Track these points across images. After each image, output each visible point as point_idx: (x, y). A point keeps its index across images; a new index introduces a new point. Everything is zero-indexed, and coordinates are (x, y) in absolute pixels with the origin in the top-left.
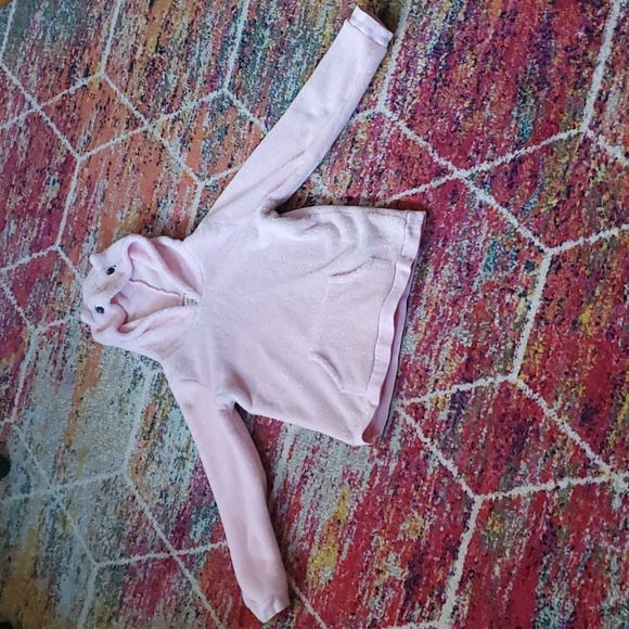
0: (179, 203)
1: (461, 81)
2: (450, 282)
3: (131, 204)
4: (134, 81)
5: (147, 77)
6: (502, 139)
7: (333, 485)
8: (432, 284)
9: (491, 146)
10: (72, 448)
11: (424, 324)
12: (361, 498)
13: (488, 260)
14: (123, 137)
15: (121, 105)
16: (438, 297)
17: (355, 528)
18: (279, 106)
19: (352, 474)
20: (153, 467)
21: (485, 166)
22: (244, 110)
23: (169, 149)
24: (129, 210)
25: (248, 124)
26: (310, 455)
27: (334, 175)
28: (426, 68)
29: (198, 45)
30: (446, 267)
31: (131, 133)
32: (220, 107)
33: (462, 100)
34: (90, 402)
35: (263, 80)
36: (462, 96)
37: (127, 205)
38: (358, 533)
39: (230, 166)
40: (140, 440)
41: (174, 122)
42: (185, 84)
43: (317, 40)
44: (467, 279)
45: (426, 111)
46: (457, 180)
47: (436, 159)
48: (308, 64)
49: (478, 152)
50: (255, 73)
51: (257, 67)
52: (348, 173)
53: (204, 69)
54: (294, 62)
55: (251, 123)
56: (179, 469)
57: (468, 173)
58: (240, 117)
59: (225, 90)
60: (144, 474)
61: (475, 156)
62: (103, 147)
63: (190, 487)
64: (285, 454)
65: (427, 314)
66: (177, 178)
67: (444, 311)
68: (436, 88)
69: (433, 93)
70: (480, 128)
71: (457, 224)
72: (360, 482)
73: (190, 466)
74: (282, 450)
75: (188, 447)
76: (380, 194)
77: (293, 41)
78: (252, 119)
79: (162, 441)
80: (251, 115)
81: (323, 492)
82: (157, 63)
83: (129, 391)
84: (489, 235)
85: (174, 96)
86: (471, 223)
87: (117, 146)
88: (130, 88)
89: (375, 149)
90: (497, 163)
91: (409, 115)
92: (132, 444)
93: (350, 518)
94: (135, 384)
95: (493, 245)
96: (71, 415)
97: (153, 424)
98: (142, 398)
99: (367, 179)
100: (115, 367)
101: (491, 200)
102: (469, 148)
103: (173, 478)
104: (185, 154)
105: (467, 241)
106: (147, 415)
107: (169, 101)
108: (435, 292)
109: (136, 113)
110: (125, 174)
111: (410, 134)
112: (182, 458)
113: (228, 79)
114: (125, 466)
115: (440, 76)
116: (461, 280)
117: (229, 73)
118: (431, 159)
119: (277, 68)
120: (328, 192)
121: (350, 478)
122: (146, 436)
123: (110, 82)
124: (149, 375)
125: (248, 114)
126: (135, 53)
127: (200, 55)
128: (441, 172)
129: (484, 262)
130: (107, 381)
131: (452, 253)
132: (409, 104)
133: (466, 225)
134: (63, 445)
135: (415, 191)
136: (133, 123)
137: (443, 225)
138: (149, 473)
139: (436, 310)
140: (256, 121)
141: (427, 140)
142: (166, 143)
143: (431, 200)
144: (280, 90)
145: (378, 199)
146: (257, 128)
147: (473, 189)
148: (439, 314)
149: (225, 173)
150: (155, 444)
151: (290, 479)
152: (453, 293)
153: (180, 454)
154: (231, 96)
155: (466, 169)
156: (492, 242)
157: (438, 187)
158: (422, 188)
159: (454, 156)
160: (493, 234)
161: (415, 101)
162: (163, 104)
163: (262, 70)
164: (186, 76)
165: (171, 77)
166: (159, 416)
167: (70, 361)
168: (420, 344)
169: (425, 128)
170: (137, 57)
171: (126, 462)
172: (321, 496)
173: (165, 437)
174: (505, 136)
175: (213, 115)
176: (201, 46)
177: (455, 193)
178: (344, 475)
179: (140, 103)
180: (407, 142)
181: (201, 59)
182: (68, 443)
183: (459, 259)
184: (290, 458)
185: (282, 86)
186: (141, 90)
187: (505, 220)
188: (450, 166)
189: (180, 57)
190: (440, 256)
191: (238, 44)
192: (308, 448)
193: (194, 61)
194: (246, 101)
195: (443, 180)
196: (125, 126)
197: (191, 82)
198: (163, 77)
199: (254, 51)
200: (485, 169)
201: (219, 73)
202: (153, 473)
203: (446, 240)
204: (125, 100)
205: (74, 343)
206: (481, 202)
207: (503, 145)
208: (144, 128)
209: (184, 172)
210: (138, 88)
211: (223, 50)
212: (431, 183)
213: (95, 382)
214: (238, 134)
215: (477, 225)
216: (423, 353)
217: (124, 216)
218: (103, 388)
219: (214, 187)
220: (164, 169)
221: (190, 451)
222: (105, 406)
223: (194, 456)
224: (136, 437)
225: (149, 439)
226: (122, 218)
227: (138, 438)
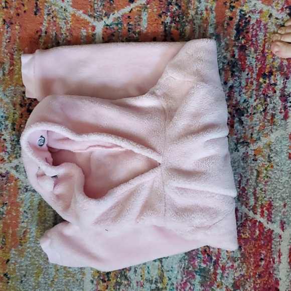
40: (98, 284)
66: (66, 23)
75: (162, 277)
79: (126, 278)
112: (158, 288)
120: (263, 6)
149: (127, 10)
150: (119, 284)
153: (154, 286)
209: (74, 15)
217: (6, 72)
218: (32, 245)
219: (117, 25)
220: (45, 17)
221: (166, 280)
222: (41, 262)
223: (173, 284)
224: (92, 282)
225: (109, 280)
226: (4, 74)
227: (95, 282)
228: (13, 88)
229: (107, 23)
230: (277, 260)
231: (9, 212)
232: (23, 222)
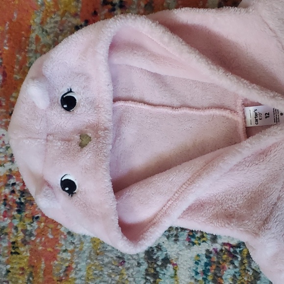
94: (156, 275)
124: (185, 256)
130: (87, 280)
228: (58, 19)
231: (42, 233)
232: (65, 251)
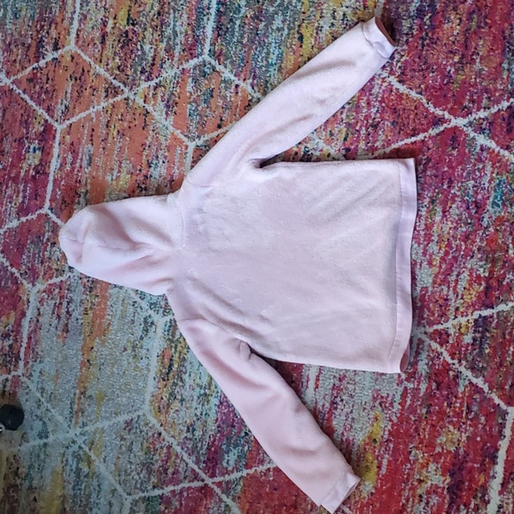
0: (171, 162)
1: (448, 38)
2: (460, 220)
3: (120, 167)
4: (109, 52)
5: (122, 48)
6: (496, 90)
7: (364, 409)
8: (441, 222)
9: (486, 95)
10: (88, 393)
11: (438, 258)
12: (394, 418)
13: (496, 197)
14: (103, 104)
15: (97, 75)
16: (449, 233)
17: (391, 445)
18: (264, 69)
19: (382, 397)
20: (176, 405)
21: (482, 114)
22: (227, 74)
23: (154, 113)
24: (119, 172)
25: (233, 87)
26: (337, 383)
27: (329, 129)
28: (411, 28)
29: (172, 16)
30: (454, 206)
31: (111, 101)
32: (202, 73)
33: (452, 55)
34: (101, 351)
35: (244, 46)
36: (451, 52)
37: (116, 167)
38: (396, 450)
39: (219, 127)
40: (158, 382)
41: (155, 88)
42: (162, 54)
43: (295, 7)
44: (477, 215)
45: (416, 67)
46: (456, 127)
47: (432, 109)
48: (289, 29)
49: (473, 102)
50: (235, 40)
51: (236, 34)
52: (343, 128)
53: (181, 38)
54: (274, 27)
55: (237, 86)
56: (203, 405)
57: (465, 121)
58: (225, 81)
59: (206, 57)
60: (167, 412)
61: (471, 105)
62: (83, 115)
63: (217, 420)
64: (312, 384)
65: (440, 249)
66: (166, 140)
67: (457, 246)
68: (423, 46)
69: (422, 51)
70: (473, 80)
71: (460, 167)
72: (391, 404)
73: (214, 401)
74: (307, 382)
75: (210, 384)
76: (378, 144)
77: (271, 9)
78: (237, 82)
79: (182, 380)
80: (236, 79)
81: (355, 415)
82: (130, 35)
83: (142, 338)
84: (494, 175)
85: (153, 65)
86: (475, 165)
87: (98, 114)
88: (104, 59)
89: (369, 104)
90: (494, 110)
91: (399, 71)
92: (151, 386)
93: (386, 437)
94: (147, 331)
95: (499, 184)
96: (83, 364)
97: (171, 366)
98: (156, 343)
99: (363, 131)
100: (123, 317)
101: (492, 144)
102: (464, 98)
103: (199, 414)
104: (172, 118)
105: (472, 182)
106: (163, 359)
107: (148, 69)
108: (446, 229)
109: (114, 82)
110: (110, 139)
111: (403, 89)
112: (205, 394)
113: (207, 47)
114: (147, 407)
115: (427, 34)
116: (470, 216)
117: (208, 41)
118: (427, 110)
119: (257, 34)
120: (324, 145)
121: (382, 401)
122: (165, 377)
123: (82, 54)
124: (161, 321)
125: (233, 78)
126: (105, 26)
127: (175, 25)
128: (439, 121)
129: (491, 199)
130: (117, 331)
131: (458, 193)
132: (398, 61)
133: (469, 167)
134: (78, 391)
135: (413, 139)
136: (112, 91)
137: (446, 169)
138: (172, 411)
139: (449, 245)
140: (242, 84)
141: (420, 93)
142: (150, 108)
143: (431, 146)
144: (263, 55)
145: (376, 149)
146: (244, 91)
147: (472, 134)
148: (452, 248)
149: (215, 134)
150: (175, 384)
151: (320, 406)
152: (464, 229)
153: (202, 391)
154: (213, 62)
155: (463, 117)
156: (497, 181)
157: (438, 135)
158: (421, 137)
159: (449, 106)
160: (498, 174)
161: (404, 58)
162: (141, 72)
163: (242, 37)
164: (163, 45)
165: (147, 47)
166: (176, 358)
167: (75, 314)
168: (436, 276)
169: (417, 82)
170: (108, 29)
171: (147, 402)
172: (353, 419)
173: (185, 377)
174: (498, 86)
175: (195, 81)
176: (175, 17)
177: (454, 139)
178: (375, 399)
179: (118, 72)
180: (400, 96)
181: (177, 29)
182: (83, 390)
183: (466, 198)
184: (317, 387)
185: (265, 51)
186: (117, 60)
187: (507, 161)
188: (447, 115)
189: (155, 28)
190: (446, 197)
191: (214, 14)
192: (335, 377)
193: (169, 31)
194: (229, 66)
195: (442, 128)
196: (104, 94)
197: (169, 50)
198: (139, 48)
199: (231, 20)
200: (482, 117)
201: (197, 41)
202: (177, 411)
203: (451, 182)
204: (101, 70)
205: (77, 297)
206: (482, 146)
207: (497, 94)
208: (125, 96)
209: (172, 134)
210: (114, 59)
211: (198, 20)
212: (430, 131)
213: (104, 332)
214: (225, 97)
215: (481, 166)
216: (440, 285)
217: (114, 178)
218: (113, 337)
219: (205, 146)
220: (151, 132)
221: (213, 388)
222: (118, 354)
223: (218, 392)
224: (155, 379)
225: (168, 380)
226: (112, 180)
227: (157, 380)
229: (198, 144)
230: (305, 384)
